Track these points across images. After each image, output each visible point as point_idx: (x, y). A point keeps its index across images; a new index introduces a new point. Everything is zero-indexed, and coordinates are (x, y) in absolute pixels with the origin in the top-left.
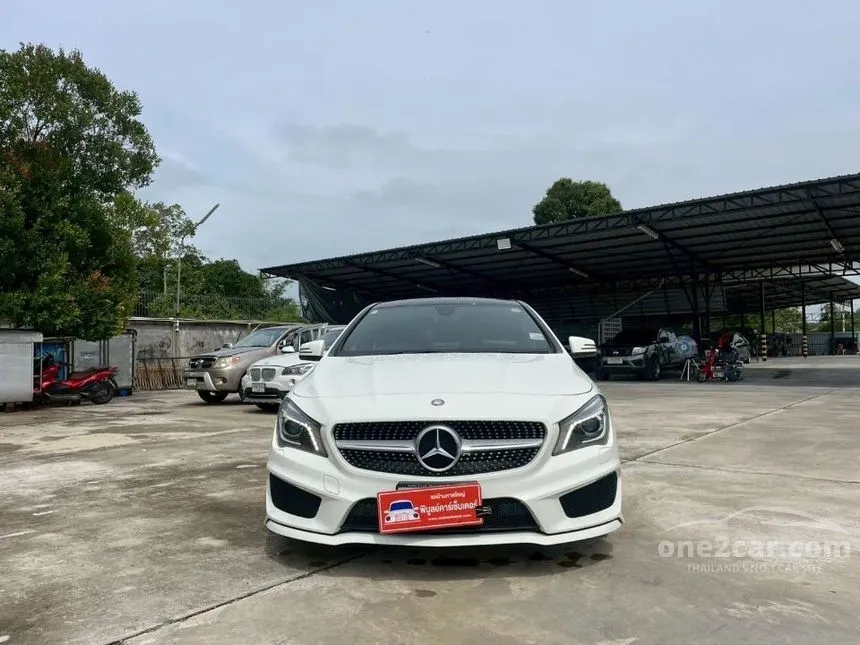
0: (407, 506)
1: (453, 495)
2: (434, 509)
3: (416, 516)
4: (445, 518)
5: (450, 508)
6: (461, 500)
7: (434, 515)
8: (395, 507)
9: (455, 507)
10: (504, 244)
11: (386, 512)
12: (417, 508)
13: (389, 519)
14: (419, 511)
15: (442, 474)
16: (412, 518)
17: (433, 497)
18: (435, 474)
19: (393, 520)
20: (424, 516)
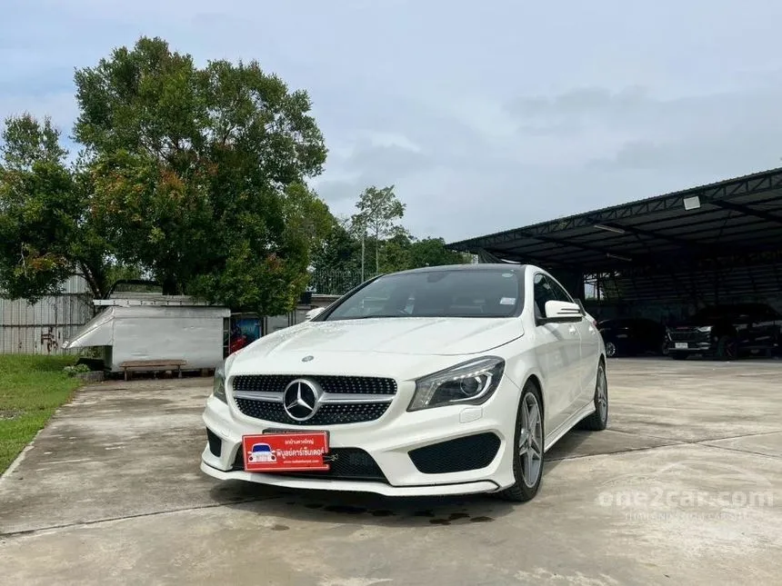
0: (265, 449)
1: (304, 442)
2: (287, 453)
3: (273, 458)
4: (297, 462)
5: (300, 453)
6: (310, 447)
7: (289, 458)
8: (257, 449)
9: (307, 453)
10: (692, 204)
11: (249, 452)
12: (274, 452)
13: (251, 459)
14: (276, 454)
15: (303, 423)
16: (270, 460)
17: (287, 442)
18: (297, 423)
19: (254, 460)
20: (280, 459)
